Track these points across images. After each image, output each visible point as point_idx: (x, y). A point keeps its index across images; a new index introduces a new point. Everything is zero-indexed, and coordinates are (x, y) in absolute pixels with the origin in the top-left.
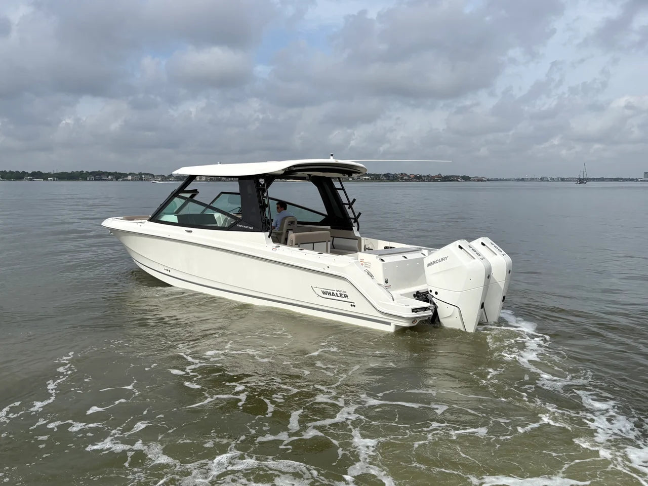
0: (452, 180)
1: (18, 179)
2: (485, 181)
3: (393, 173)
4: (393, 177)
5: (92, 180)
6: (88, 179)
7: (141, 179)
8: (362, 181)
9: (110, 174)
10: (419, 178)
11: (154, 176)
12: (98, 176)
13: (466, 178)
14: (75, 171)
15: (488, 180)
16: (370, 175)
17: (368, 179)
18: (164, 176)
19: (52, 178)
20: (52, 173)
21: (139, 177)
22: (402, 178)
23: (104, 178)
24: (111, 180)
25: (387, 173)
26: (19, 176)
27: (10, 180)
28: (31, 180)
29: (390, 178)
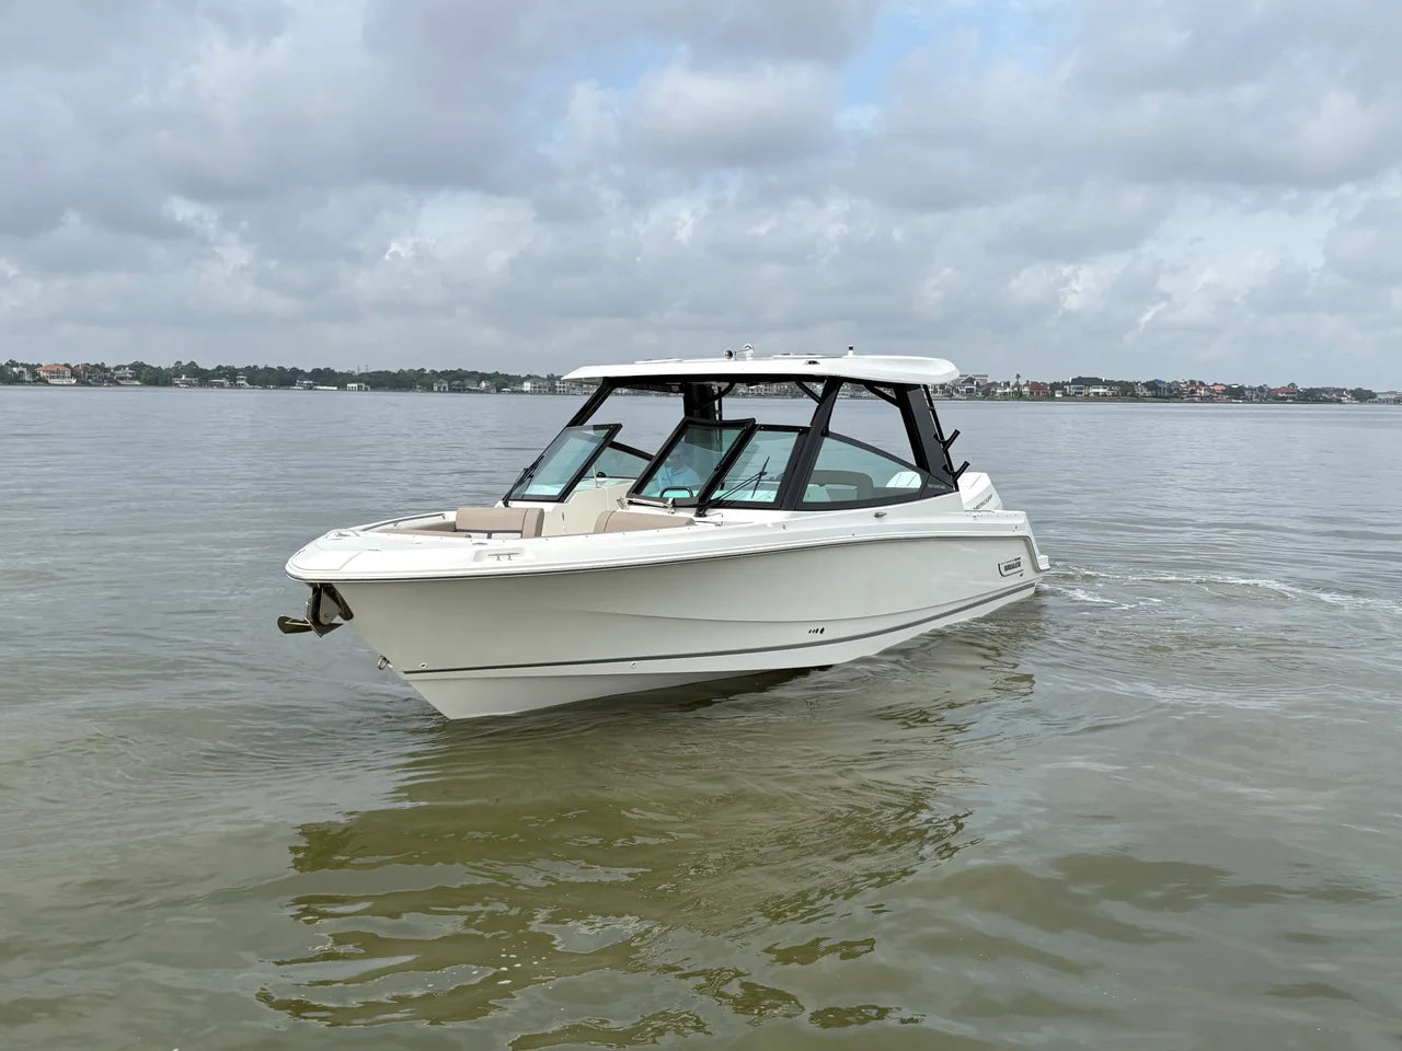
0: (1330, 401)
1: (282, 385)
3: (1168, 379)
4: (1170, 391)
5: (444, 391)
6: (436, 389)
7: (553, 390)
8: (1087, 398)
9: (484, 377)
10: (1236, 394)
12: (458, 381)
13: (1362, 396)
14: (406, 369)
16: (1108, 384)
17: (1105, 395)
19: (356, 385)
20: (357, 373)
21: (549, 385)
22: (1193, 392)
23: (470, 387)
24: (486, 391)
25: (1152, 379)
26: (284, 379)
27: (265, 388)
28: (311, 388)
29: (1159, 392)
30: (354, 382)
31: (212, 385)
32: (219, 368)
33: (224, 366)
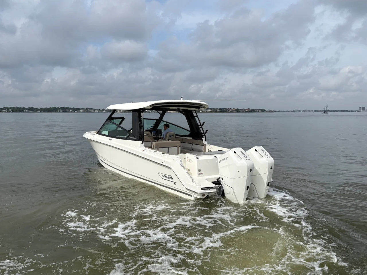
0: (257, 112)
1: (21, 112)
2: (273, 112)
3: (223, 108)
4: (224, 110)
5: (61, 112)
6: (59, 112)
7: (87, 111)
8: (207, 112)
9: (71, 109)
10: (237, 111)
11: (94, 110)
12: (64, 110)
13: (263, 111)
14: (51, 107)
15: (275, 112)
16: (211, 109)
17: (210, 111)
18: (100, 109)
19: (39, 111)
20: (39, 108)
21: (87, 110)
23: (67, 111)
24: (71, 112)
25: (220, 108)
26: (21, 110)
27: (16, 112)
28: (28, 112)
29: (222, 110)
30: (39, 110)
31: (2, 112)
32: (4, 107)
33: (6, 107)
